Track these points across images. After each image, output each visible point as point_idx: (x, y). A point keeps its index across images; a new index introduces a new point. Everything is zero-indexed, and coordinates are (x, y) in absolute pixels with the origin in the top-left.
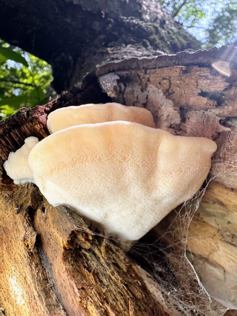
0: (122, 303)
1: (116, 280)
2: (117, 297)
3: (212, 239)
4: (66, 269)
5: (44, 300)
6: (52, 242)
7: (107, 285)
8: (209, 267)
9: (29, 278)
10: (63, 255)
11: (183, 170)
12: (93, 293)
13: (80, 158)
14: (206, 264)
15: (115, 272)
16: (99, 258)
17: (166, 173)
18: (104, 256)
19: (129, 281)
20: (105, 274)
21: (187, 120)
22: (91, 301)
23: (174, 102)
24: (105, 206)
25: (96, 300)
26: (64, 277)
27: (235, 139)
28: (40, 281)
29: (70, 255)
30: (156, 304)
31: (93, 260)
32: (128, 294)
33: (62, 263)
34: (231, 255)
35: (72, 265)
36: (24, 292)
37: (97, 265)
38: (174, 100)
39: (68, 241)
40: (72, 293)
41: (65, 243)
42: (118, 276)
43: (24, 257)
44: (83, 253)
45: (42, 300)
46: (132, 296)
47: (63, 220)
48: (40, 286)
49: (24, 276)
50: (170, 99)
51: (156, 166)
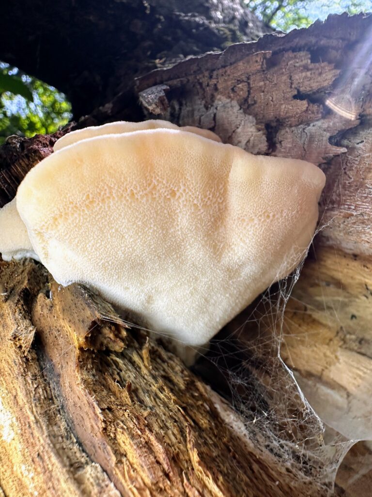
0: (176, 432)
1: (166, 400)
2: (168, 424)
3: (326, 347)
4: (82, 379)
5: (44, 428)
6: (61, 341)
7: (151, 406)
8: (324, 390)
9: (22, 397)
10: (79, 359)
11: (271, 215)
12: (127, 416)
13: (100, 194)
14: (318, 385)
15: (165, 388)
16: (140, 368)
17: (244, 220)
18: (147, 365)
19: (188, 402)
20: (148, 391)
21: (278, 145)
22: (122, 428)
23: (256, 119)
24: (146, 282)
25: (132, 426)
26: (80, 392)
27: (356, 168)
28: (39, 400)
29: (90, 360)
30: (235, 439)
31: (129, 370)
32: (187, 421)
33: (76, 371)
34: (358, 369)
35: (94, 375)
36: (14, 420)
37: (135, 378)
38: (255, 116)
39: (86, 338)
40: (91, 415)
41: (82, 340)
42: (170, 394)
43: (13, 365)
44: (112, 359)
45: (42, 428)
46: (192, 424)
47: (79, 305)
48: (39, 408)
49: (14, 394)
50: (250, 114)
51: (226, 208)
